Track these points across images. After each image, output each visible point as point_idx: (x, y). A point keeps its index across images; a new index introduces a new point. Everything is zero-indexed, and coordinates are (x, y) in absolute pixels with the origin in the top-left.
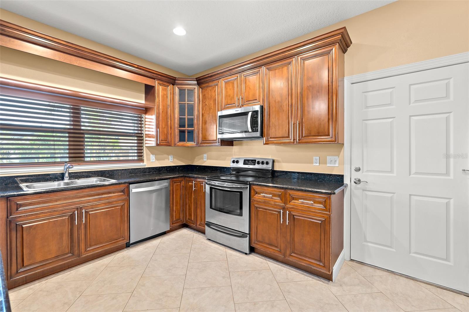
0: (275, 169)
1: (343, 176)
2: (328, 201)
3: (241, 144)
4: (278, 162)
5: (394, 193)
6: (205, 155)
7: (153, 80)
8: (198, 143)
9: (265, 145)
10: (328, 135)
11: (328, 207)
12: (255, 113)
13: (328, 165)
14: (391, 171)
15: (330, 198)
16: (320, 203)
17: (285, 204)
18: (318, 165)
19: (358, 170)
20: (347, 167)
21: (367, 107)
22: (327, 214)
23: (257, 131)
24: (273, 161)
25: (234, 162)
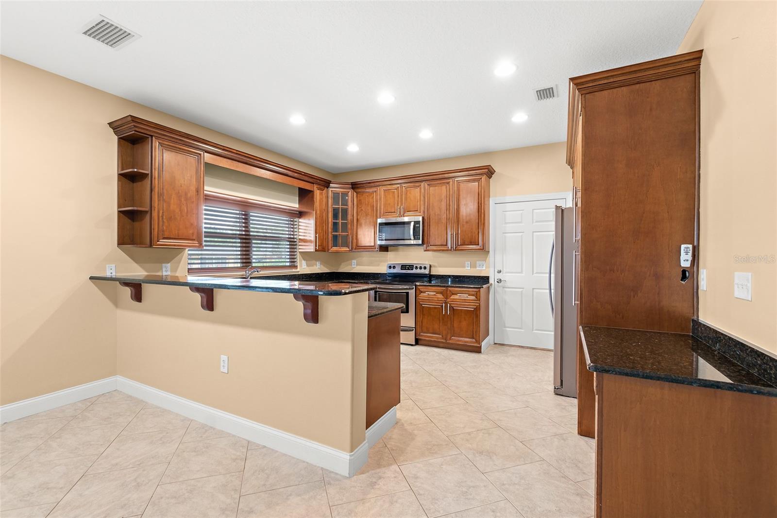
0: (432, 274)
1: (489, 277)
2: (478, 293)
3: (397, 250)
4: (435, 266)
5: (523, 288)
6: (354, 261)
7: (311, 184)
8: (352, 248)
9: (426, 252)
10: (478, 245)
11: (478, 297)
12: (417, 223)
13: (477, 268)
14: (522, 272)
15: (479, 291)
16: (473, 295)
17: (446, 299)
18: (469, 268)
19: (499, 272)
20: (492, 270)
21: (506, 223)
22: (478, 303)
23: (419, 239)
24: (430, 266)
25: (390, 267)
